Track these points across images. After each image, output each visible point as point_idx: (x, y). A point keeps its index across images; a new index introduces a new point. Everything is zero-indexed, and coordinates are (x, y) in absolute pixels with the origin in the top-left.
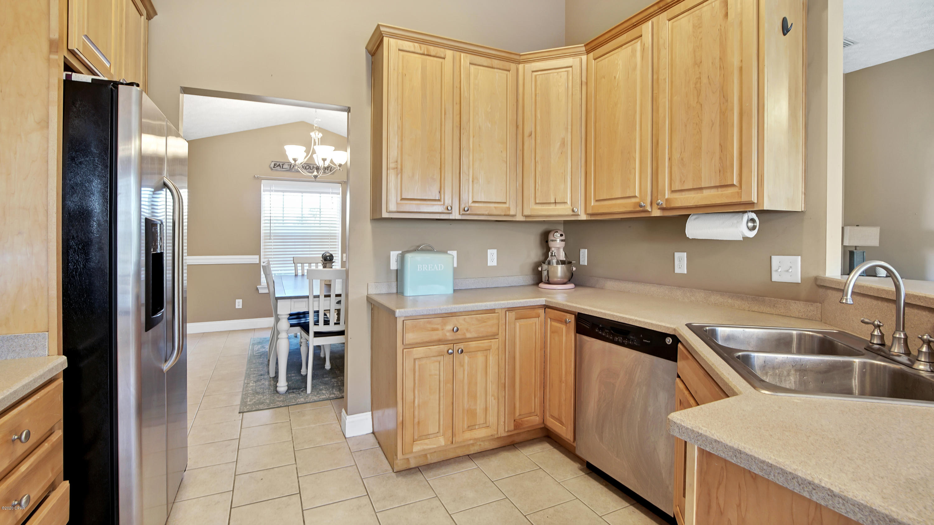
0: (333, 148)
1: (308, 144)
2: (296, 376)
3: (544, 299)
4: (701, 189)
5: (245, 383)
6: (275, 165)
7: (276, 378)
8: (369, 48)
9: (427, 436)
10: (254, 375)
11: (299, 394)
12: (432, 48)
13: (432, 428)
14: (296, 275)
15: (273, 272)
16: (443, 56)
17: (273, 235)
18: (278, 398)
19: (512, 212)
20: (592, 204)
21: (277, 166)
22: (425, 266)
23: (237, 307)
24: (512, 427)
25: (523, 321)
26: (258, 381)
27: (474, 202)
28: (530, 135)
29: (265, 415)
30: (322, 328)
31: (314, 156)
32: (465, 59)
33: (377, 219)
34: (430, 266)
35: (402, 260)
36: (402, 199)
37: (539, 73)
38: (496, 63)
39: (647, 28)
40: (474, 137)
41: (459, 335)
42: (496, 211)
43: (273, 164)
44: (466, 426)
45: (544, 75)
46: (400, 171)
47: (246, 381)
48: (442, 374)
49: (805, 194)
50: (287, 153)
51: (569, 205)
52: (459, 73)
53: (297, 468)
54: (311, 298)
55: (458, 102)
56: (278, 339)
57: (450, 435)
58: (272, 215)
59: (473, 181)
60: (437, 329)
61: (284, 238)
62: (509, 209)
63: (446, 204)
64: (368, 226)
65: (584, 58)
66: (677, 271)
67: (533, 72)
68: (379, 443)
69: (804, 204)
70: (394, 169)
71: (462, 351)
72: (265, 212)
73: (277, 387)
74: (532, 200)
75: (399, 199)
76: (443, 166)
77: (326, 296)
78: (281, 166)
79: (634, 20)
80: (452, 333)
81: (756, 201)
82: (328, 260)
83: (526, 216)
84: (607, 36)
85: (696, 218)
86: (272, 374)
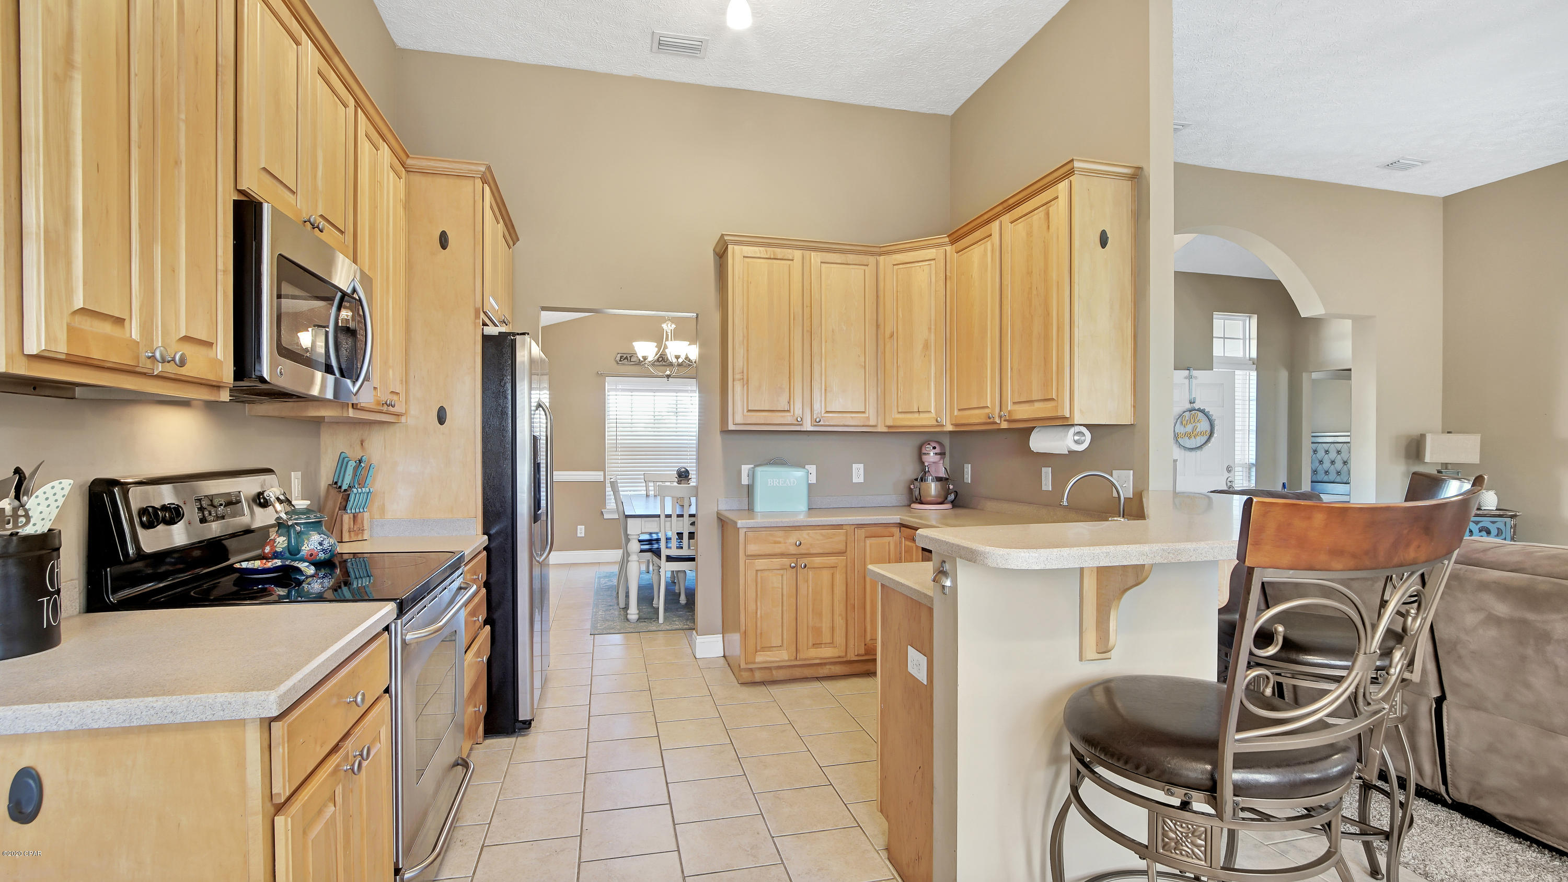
0: (689, 343)
1: (659, 338)
2: (647, 609)
3: (899, 517)
4: (1032, 401)
5: (593, 612)
6: (621, 357)
7: (626, 608)
8: (717, 250)
9: (770, 648)
10: (603, 606)
11: (651, 623)
12: (778, 250)
13: (776, 642)
14: (647, 496)
15: (621, 493)
16: (791, 258)
17: (619, 446)
18: (629, 625)
19: (872, 422)
20: (956, 414)
21: (624, 361)
22: (776, 481)
23: (579, 535)
24: (862, 651)
25: (873, 540)
26: (607, 610)
27: (827, 412)
28: (892, 336)
29: (617, 638)
30: (674, 552)
31: (666, 350)
32: (816, 258)
33: (725, 432)
34: (782, 481)
35: (752, 475)
36: (749, 411)
37: (901, 266)
38: (851, 258)
39: (995, 225)
40: (826, 342)
41: (803, 550)
42: (852, 422)
43: (619, 355)
44: (810, 644)
45: (905, 269)
46: (746, 383)
47: (595, 610)
48: (785, 587)
49: (1134, 406)
50: (635, 349)
51: (933, 414)
52: (810, 274)
53: (647, 675)
54: (662, 517)
55: (809, 305)
56: (628, 561)
57: (794, 650)
58: (618, 417)
59: (826, 390)
60: (779, 543)
61: (636, 451)
62: (868, 418)
63: (796, 416)
64: (718, 438)
65: (948, 248)
66: (1044, 488)
67: (894, 265)
68: (728, 664)
69: (1133, 416)
70: (739, 380)
71: (805, 566)
72: (611, 417)
73: (627, 614)
74: (896, 410)
75: (745, 411)
76: (792, 374)
77: (679, 516)
78: (629, 359)
79: (986, 217)
80: (795, 547)
81: (1068, 416)
82: (683, 476)
83: (889, 427)
84: (965, 229)
85: (1039, 431)
86: (622, 605)
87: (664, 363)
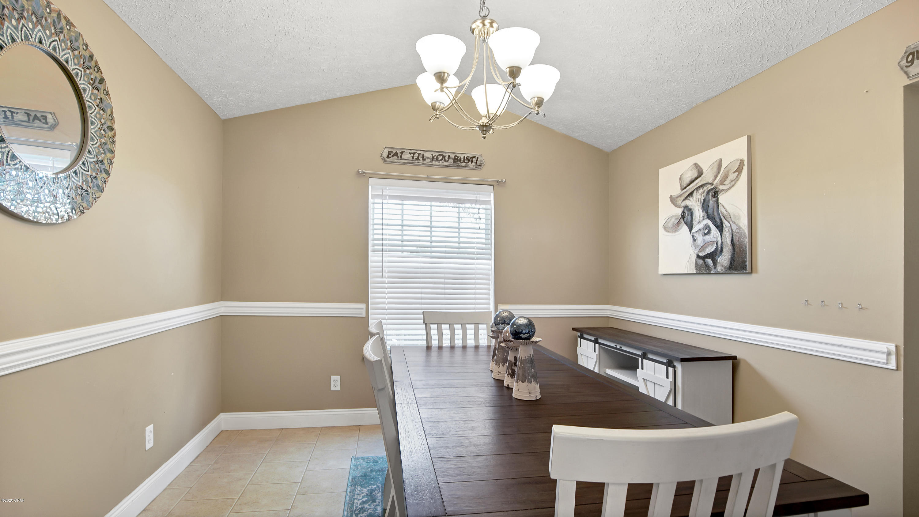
6: (389, 153)
14: (429, 347)
17: (386, 271)
21: (393, 156)
23: (332, 388)
43: (386, 151)
78: (399, 155)
87: (445, 163)
